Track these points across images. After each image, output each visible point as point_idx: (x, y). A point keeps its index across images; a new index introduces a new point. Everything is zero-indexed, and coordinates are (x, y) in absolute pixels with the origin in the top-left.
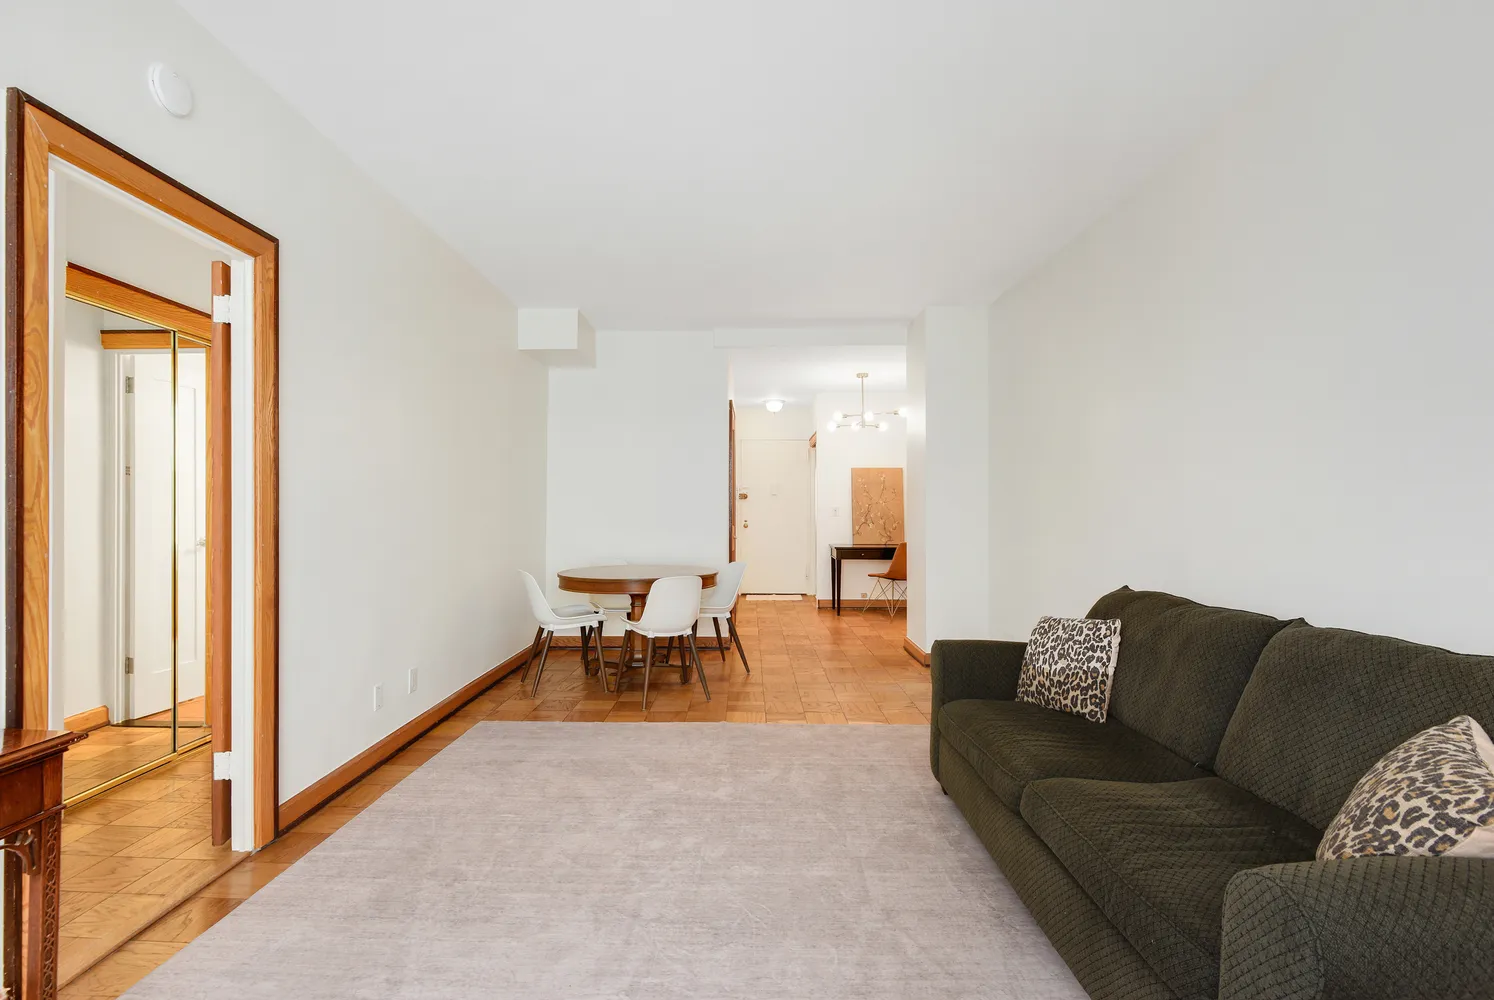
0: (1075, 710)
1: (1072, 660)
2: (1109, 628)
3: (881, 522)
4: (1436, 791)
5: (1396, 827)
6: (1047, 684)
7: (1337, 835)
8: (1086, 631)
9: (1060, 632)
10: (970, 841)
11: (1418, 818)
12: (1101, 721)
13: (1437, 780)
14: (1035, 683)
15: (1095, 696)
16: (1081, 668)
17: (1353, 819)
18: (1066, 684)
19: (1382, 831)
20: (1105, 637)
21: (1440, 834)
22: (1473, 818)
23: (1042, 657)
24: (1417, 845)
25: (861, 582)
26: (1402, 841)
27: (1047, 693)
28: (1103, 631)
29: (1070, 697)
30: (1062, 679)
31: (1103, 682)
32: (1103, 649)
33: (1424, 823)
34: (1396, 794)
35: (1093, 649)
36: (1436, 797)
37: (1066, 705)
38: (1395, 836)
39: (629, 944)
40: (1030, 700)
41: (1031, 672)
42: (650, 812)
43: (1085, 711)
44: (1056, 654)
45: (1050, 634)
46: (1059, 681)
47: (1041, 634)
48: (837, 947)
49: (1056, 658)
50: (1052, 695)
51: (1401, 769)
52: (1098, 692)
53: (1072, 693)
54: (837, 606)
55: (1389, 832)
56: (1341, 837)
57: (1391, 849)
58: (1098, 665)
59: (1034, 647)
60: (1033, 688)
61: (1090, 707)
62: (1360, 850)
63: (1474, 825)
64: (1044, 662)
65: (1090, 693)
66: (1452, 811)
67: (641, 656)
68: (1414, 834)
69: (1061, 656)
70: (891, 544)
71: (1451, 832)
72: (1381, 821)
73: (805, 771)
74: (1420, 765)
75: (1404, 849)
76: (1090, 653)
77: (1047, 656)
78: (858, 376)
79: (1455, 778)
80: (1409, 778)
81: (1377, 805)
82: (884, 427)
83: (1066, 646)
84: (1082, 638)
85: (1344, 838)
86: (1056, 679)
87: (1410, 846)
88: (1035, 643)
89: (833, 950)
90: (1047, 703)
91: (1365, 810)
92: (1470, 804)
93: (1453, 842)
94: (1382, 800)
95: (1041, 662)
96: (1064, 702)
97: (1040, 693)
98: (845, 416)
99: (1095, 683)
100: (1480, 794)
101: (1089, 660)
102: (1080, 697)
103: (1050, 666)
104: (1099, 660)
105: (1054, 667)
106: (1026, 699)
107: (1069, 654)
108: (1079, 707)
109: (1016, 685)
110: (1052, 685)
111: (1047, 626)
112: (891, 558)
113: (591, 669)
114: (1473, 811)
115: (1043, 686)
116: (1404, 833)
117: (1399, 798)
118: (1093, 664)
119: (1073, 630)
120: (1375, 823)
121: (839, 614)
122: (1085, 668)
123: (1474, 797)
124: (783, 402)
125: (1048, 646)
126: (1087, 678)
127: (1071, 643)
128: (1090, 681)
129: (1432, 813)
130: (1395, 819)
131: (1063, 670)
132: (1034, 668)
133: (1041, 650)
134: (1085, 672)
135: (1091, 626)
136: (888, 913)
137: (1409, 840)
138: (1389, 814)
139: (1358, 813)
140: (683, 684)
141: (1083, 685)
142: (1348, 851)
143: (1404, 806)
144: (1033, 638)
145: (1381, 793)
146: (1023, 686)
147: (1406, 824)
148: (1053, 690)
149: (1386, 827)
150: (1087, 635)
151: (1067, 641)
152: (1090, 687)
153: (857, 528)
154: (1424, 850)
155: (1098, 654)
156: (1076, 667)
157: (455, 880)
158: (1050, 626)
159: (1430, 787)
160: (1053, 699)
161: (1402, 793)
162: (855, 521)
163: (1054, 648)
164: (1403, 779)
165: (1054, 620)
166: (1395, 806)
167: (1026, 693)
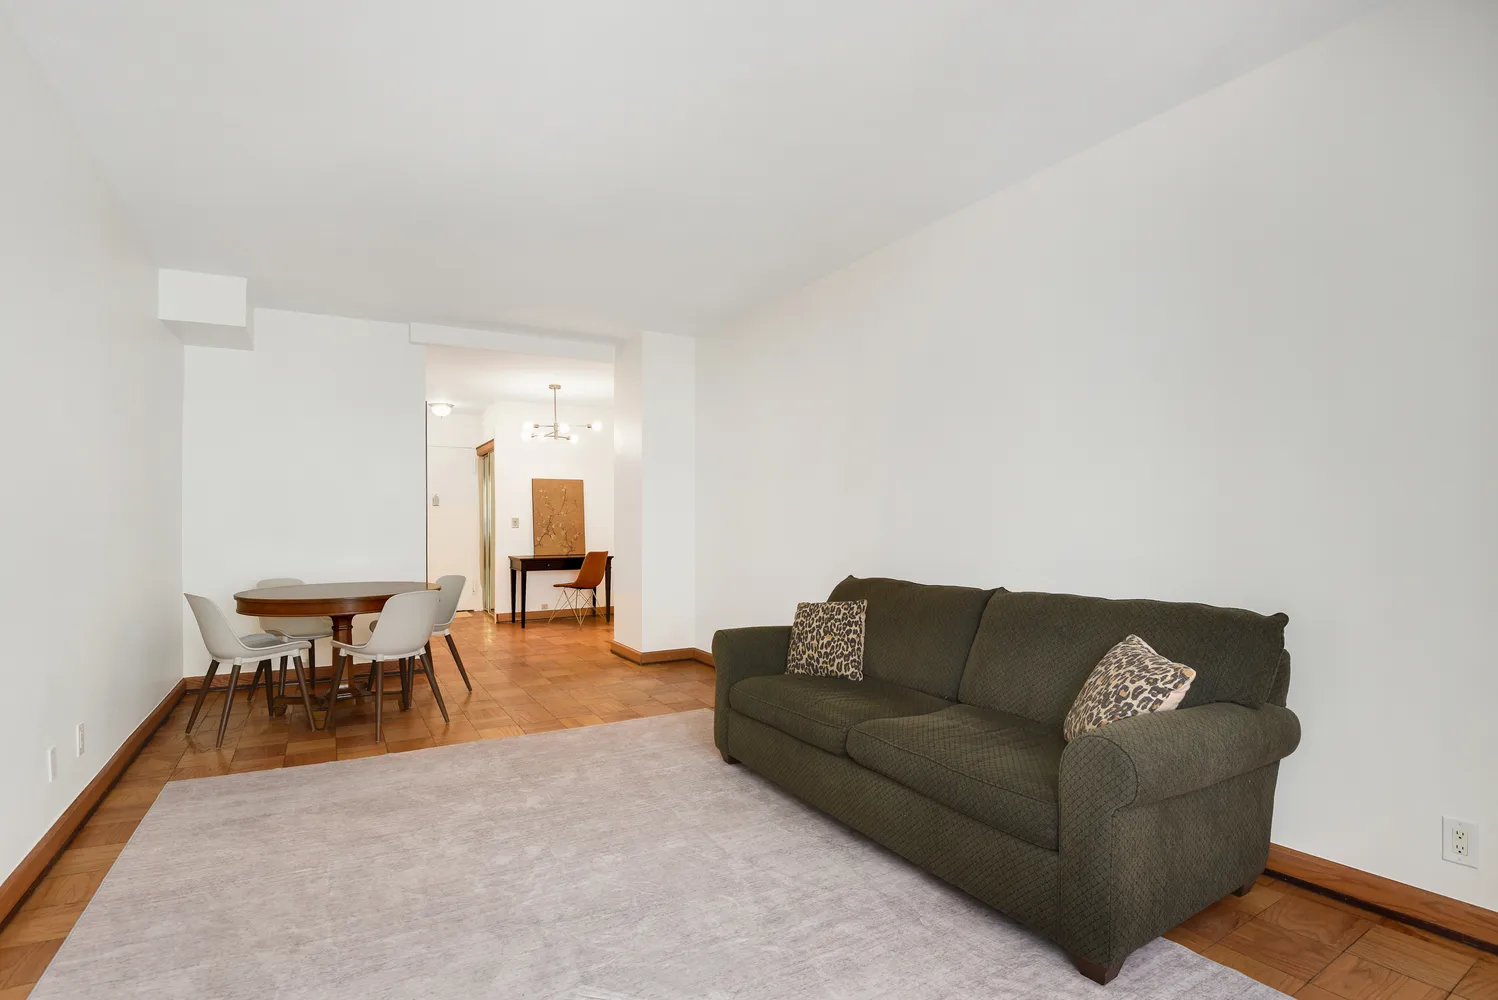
0: (839, 674)
1: (835, 634)
2: (859, 607)
3: (563, 533)
4: (1148, 675)
5: (1129, 700)
6: (816, 656)
7: (1092, 714)
8: (843, 611)
9: (821, 614)
10: (772, 795)
11: (1142, 692)
12: (860, 679)
13: (1146, 669)
14: (805, 657)
15: (854, 661)
16: (842, 640)
17: (1099, 702)
18: (831, 654)
19: (1121, 705)
20: (857, 614)
21: (1154, 699)
22: (1170, 686)
23: (810, 635)
24: (1143, 708)
25: (547, 592)
26: (1135, 707)
27: (815, 664)
28: (855, 610)
29: (836, 664)
30: (828, 651)
31: (859, 649)
32: (856, 623)
33: (1146, 694)
34: (1124, 681)
35: (850, 625)
36: (1149, 678)
37: (832, 671)
38: (1130, 706)
39: (551, 945)
40: (800, 671)
41: (801, 648)
42: (471, 833)
43: (848, 673)
44: (821, 631)
45: (813, 616)
46: (826, 653)
47: (805, 617)
48: (731, 894)
49: (823, 634)
50: (821, 664)
51: (1119, 667)
52: (856, 657)
53: (837, 661)
54: (519, 619)
55: (1126, 704)
56: (1095, 714)
57: (1129, 713)
58: (855, 636)
59: (801, 628)
60: (803, 661)
61: (852, 670)
62: (1111, 718)
63: (1171, 690)
64: (812, 639)
65: (851, 659)
66: (1160, 685)
67: (347, 686)
68: (1141, 702)
69: (826, 633)
70: (575, 553)
71: (1160, 696)
72: (1119, 699)
73: (598, 769)
74: (1130, 663)
75: (1136, 712)
76: (848, 628)
77: (815, 634)
78: (551, 387)
79: (1155, 666)
80: (1129, 671)
81: (1114, 690)
82: (575, 439)
83: (829, 624)
84: (840, 617)
85: (1098, 714)
86: (823, 651)
87: (1139, 709)
88: (801, 625)
89: (731, 899)
90: (816, 671)
91: (1107, 695)
92: (1169, 678)
93: (1161, 702)
94: (1116, 686)
95: (809, 639)
96: (831, 669)
97: (809, 664)
98: (537, 427)
99: (853, 650)
100: (1172, 672)
101: (849, 632)
102: (844, 663)
103: (818, 641)
104: (855, 632)
105: (821, 642)
106: (796, 671)
107: (832, 630)
108: (843, 671)
109: (786, 662)
110: (820, 657)
111: (806, 610)
112: (579, 568)
113: (276, 710)
114: (1171, 682)
115: (812, 658)
116: (1135, 703)
117: (1127, 683)
118: (851, 636)
119: (832, 611)
120: (1116, 700)
121: (523, 627)
122: (846, 639)
123: (1170, 674)
124: (452, 406)
125: (814, 625)
126: (848, 647)
127: (832, 621)
128: (850, 649)
129: (1149, 687)
130: (1128, 696)
131: (829, 643)
132: (803, 644)
133: (808, 629)
134: (846, 643)
135: (846, 606)
136: (751, 860)
137: (1138, 706)
138: (1123, 694)
139: (1102, 697)
140: (404, 710)
141: (846, 653)
142: (1104, 721)
143: (1132, 687)
144: (799, 620)
145: (1114, 683)
146: (793, 660)
147: (1135, 697)
148: (821, 660)
149: (1124, 702)
150: (845, 614)
151: (829, 620)
152: (850, 654)
153: (538, 539)
154: (1146, 711)
155: (853, 628)
156: (839, 640)
157: (297, 944)
158: (810, 610)
159: (1144, 673)
160: (821, 667)
161: (1128, 680)
162: (535, 534)
163: (819, 627)
164: (1125, 673)
165: (813, 605)
166: (1126, 688)
167: (797, 666)
